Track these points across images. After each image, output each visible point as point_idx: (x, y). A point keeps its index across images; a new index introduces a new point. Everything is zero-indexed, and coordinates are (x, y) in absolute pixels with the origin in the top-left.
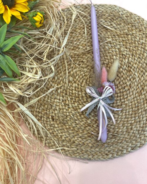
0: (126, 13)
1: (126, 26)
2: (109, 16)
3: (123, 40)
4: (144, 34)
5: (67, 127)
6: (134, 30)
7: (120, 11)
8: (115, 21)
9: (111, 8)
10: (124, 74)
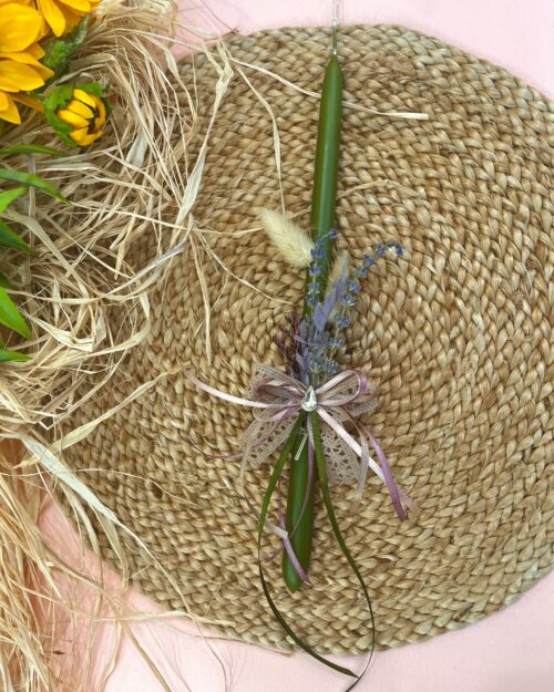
0: (444, 56)
1: (444, 116)
2: (372, 77)
3: (427, 178)
4: (515, 147)
5: (210, 523)
6: (476, 134)
7: (417, 50)
8: (395, 97)
9: (379, 39)
10: (426, 319)
